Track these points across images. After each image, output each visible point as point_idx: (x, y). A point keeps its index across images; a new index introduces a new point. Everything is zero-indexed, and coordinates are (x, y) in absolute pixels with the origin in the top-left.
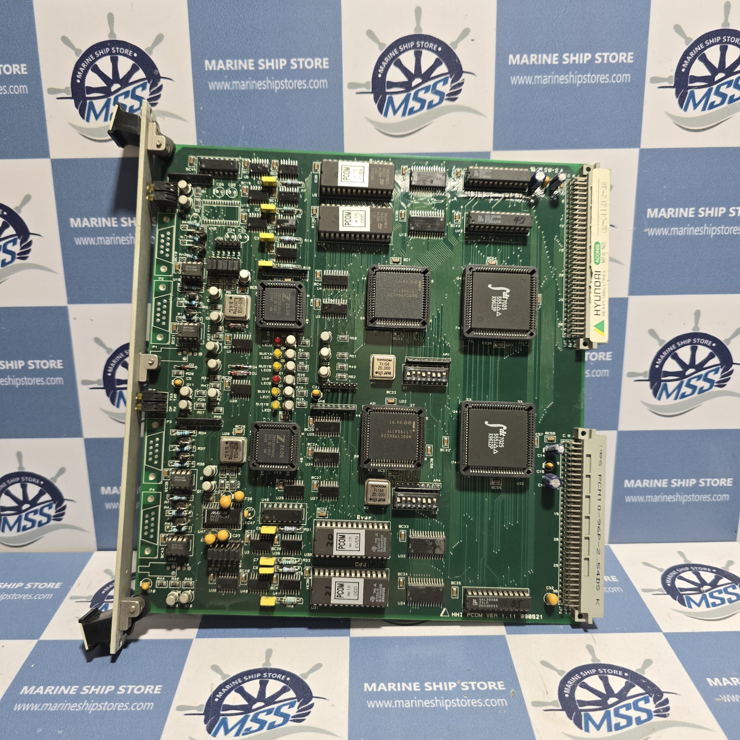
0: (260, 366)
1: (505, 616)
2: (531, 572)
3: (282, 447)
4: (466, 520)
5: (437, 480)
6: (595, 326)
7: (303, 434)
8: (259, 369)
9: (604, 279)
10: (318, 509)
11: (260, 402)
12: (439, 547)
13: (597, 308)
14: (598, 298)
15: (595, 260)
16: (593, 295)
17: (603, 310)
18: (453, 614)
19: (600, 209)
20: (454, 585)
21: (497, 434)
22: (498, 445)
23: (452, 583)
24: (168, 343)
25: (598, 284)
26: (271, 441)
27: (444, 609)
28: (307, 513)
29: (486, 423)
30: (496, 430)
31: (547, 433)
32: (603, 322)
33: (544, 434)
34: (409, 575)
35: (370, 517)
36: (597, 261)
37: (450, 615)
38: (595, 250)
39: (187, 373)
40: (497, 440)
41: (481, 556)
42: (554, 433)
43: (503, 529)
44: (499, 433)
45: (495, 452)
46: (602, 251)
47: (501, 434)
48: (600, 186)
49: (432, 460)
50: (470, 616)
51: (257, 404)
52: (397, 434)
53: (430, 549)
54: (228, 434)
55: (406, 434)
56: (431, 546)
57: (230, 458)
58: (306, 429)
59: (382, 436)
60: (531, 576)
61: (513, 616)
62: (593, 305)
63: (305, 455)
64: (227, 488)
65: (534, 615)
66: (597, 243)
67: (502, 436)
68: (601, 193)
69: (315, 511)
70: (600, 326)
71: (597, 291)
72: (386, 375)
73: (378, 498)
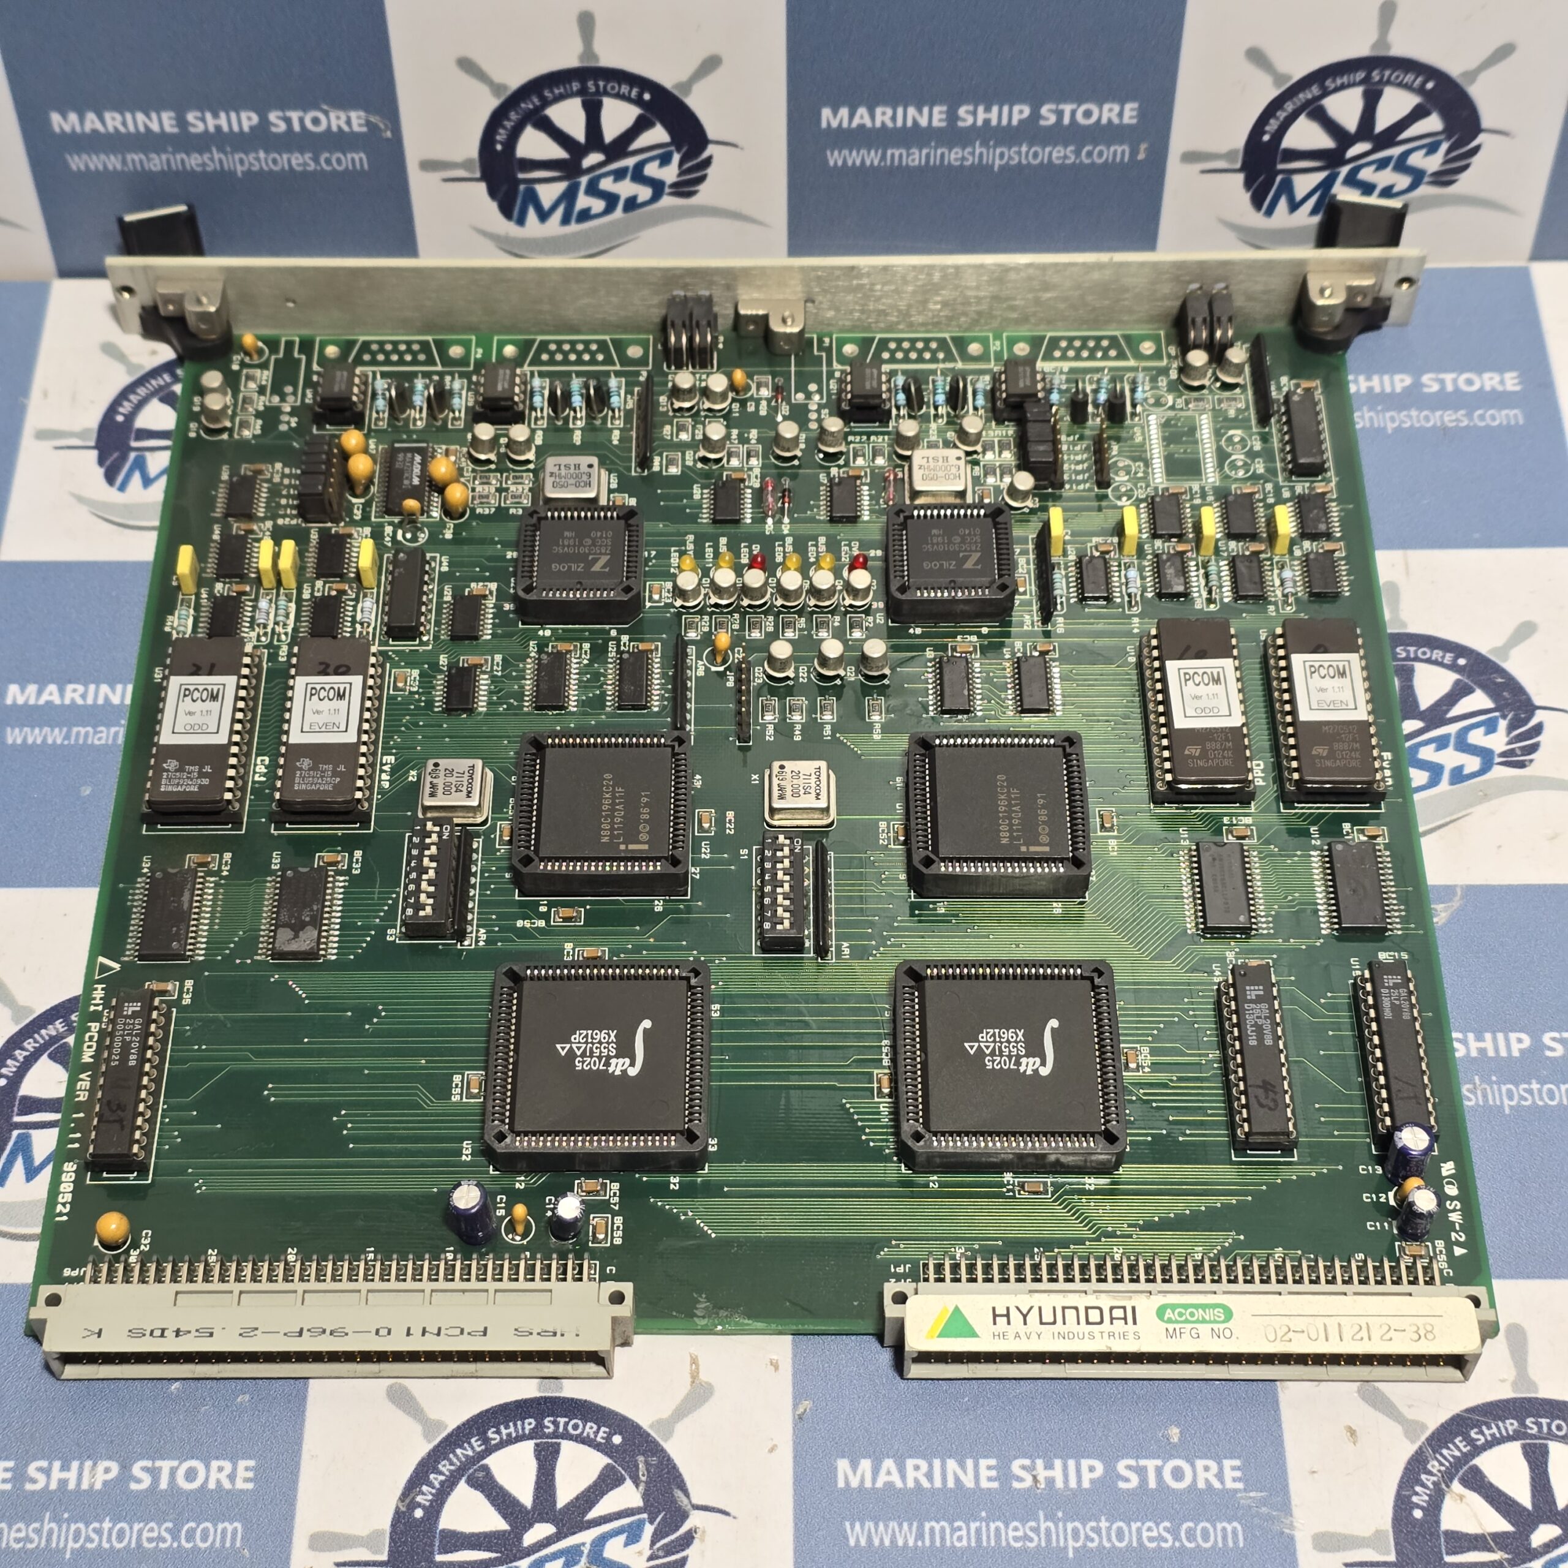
0: (789, 540)
1: (75, 1120)
2: (201, 1187)
3: (578, 567)
4: (366, 1013)
5: (483, 937)
6: (957, 1309)
7: (614, 633)
8: (782, 538)
9: (1111, 1335)
10: (416, 673)
11: (695, 542)
12: (296, 936)
13: (1015, 1316)
14: (1048, 1317)
15: (1173, 1307)
16: (1059, 1301)
17: (1011, 1335)
18: (100, 987)
19: (1344, 1321)
20: (182, 986)
21: (613, 1053)
22: (583, 1055)
23: (189, 984)
24: (836, 366)
25: (1094, 1316)
26: (594, 544)
27: (117, 966)
28: (407, 649)
29: (647, 1024)
30: (625, 1049)
31: (619, 1221)
32: (974, 1334)
33: (614, 1214)
34: (222, 878)
35: (386, 785)
36: (1169, 1314)
37: (99, 982)
38: (1205, 1307)
39: (764, 403)
40: (597, 1052)
41: (259, 1054)
42: (618, 1241)
43: (335, 1108)
44: (617, 1056)
45: (562, 1049)
46: (1204, 1329)
47: (613, 1061)
48: (1420, 1321)
49: (541, 923)
50: (89, 1029)
51: (691, 538)
52: (613, 810)
53: (290, 917)
54: (614, 486)
55: (612, 829)
56: (299, 918)
57: (552, 474)
58: (625, 638)
59: (607, 776)
60: (189, 1187)
61: (73, 1141)
62: (1025, 1301)
63: (557, 640)
64: (479, 489)
65: (69, 1197)
66: (1229, 1314)
67: (607, 1064)
68: (1395, 1323)
69: (411, 665)
70: (957, 1323)
71: (1071, 1314)
72: (775, 788)
73: (440, 782)
